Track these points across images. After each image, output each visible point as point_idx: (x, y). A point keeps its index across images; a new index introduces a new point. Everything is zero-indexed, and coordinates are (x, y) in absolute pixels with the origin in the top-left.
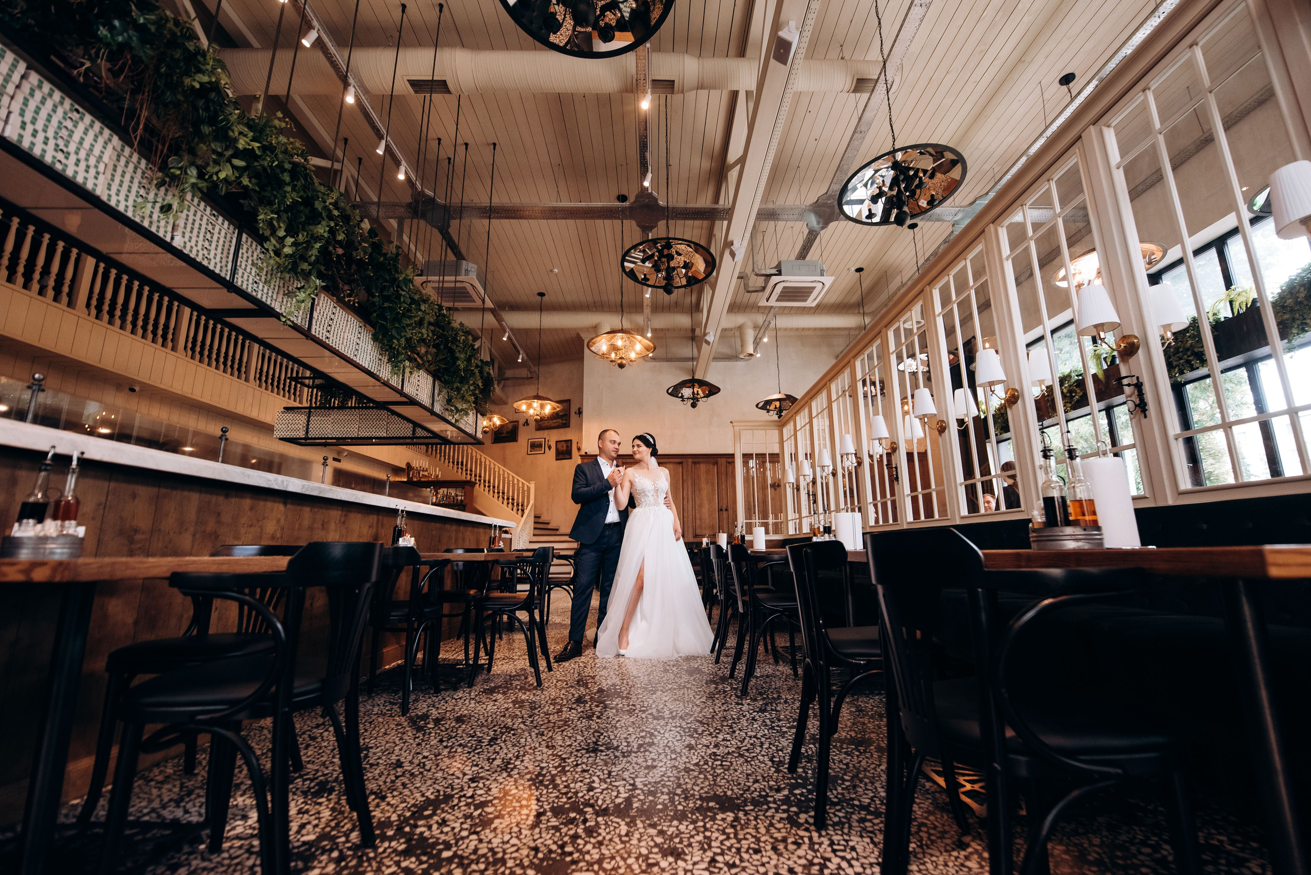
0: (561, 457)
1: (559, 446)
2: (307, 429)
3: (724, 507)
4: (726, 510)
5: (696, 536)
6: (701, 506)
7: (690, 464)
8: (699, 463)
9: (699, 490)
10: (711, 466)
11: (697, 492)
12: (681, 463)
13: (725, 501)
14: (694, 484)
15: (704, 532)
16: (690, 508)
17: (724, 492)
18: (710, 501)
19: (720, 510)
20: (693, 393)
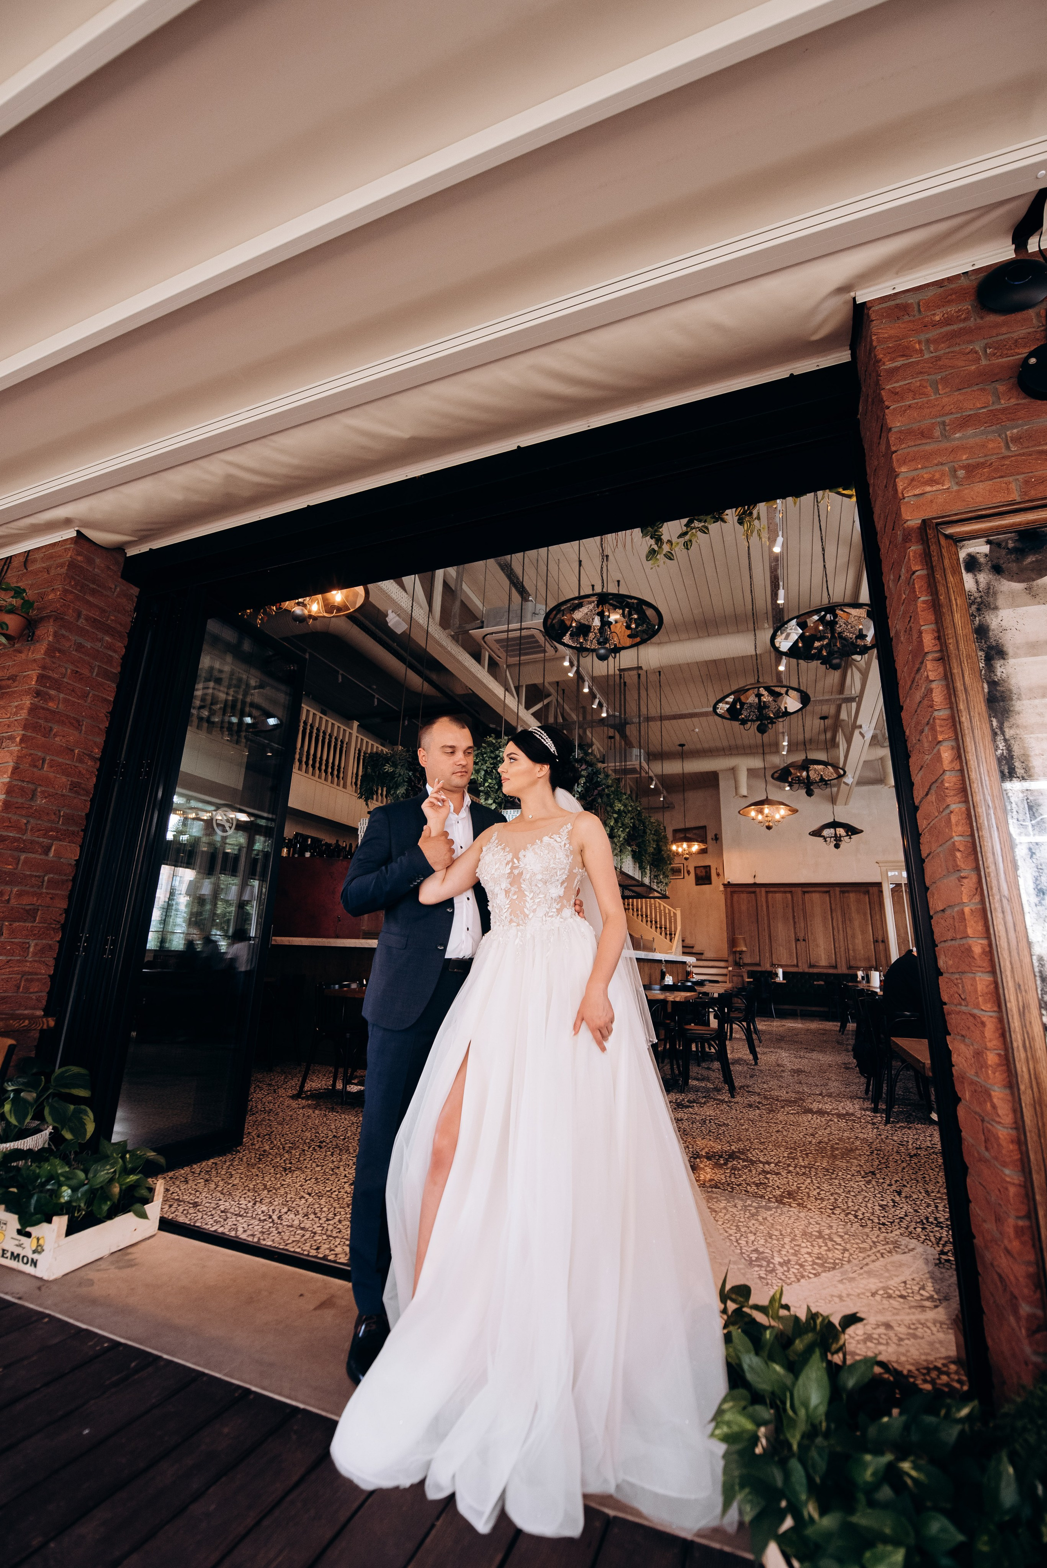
0: (700, 882)
1: (698, 872)
3: (880, 938)
4: (883, 941)
5: (850, 967)
6: (854, 936)
7: (838, 893)
8: (848, 892)
9: (850, 920)
10: (862, 896)
11: (848, 922)
13: (880, 933)
14: (844, 914)
15: (859, 964)
16: (842, 939)
17: (879, 923)
18: (863, 932)
19: (876, 941)
20: (836, 834)
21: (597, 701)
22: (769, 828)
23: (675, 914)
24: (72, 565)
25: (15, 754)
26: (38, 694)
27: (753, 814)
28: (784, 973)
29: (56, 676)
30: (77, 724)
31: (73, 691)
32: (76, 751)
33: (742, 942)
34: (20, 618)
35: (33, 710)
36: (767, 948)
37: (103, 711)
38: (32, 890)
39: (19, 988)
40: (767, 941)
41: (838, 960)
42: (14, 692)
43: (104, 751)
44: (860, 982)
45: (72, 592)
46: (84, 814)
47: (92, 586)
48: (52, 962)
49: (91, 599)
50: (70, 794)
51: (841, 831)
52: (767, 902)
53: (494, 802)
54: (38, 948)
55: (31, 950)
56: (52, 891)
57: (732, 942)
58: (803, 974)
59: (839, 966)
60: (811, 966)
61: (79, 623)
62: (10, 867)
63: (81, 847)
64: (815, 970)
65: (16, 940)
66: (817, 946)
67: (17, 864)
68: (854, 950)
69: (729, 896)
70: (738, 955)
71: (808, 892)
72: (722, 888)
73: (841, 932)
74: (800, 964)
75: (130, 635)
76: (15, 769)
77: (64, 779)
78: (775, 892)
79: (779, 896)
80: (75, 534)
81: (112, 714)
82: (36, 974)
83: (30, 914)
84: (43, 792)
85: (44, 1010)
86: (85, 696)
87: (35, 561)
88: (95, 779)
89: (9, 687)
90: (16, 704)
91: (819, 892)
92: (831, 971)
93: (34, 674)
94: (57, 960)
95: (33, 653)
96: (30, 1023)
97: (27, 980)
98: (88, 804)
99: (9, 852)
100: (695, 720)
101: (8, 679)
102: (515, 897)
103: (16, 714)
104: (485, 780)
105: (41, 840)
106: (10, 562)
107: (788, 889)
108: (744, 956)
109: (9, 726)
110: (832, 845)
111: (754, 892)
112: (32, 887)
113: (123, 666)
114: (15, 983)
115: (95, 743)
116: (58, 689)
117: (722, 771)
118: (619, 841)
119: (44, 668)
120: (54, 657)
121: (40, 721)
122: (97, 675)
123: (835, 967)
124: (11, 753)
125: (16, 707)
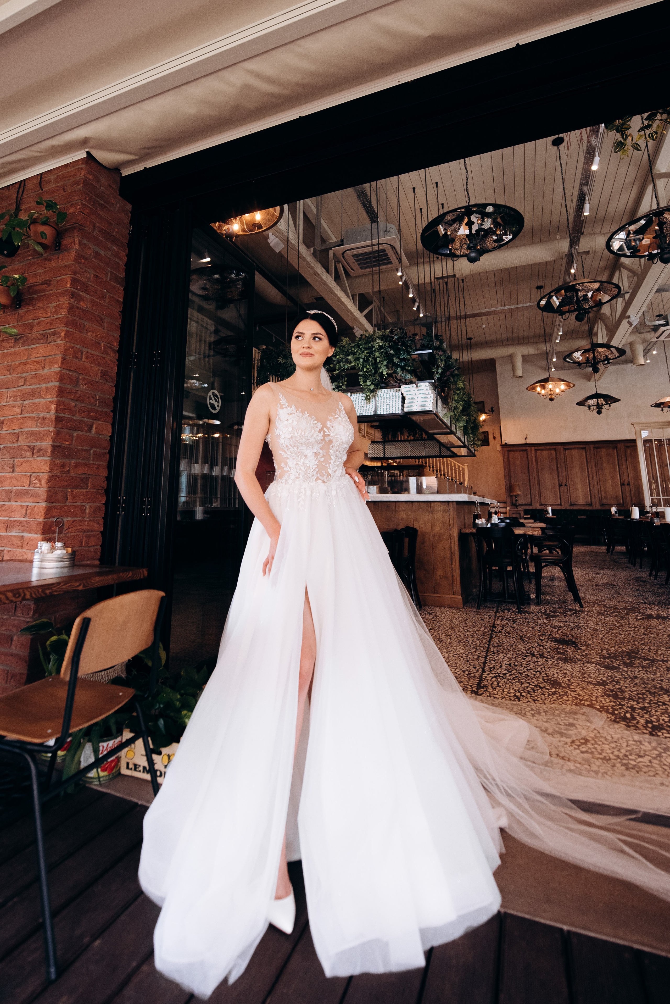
2: (384, 452)
3: (626, 482)
4: (628, 484)
5: (602, 505)
6: (605, 481)
7: (592, 448)
8: (600, 448)
9: (602, 469)
11: (600, 471)
12: (585, 448)
13: (626, 477)
14: (597, 465)
15: (612, 502)
16: (595, 484)
17: (625, 471)
18: (613, 478)
19: (622, 485)
20: (598, 403)
21: (417, 304)
22: (551, 400)
23: (463, 469)
24: (86, 182)
25: (62, 347)
26: (73, 295)
27: (538, 389)
28: (552, 510)
29: (83, 280)
30: (100, 322)
31: (96, 293)
32: (102, 344)
33: (517, 488)
34: (52, 229)
35: (71, 308)
36: (537, 492)
37: (117, 310)
38: (83, 461)
39: (82, 542)
40: (537, 486)
41: (593, 499)
42: (51, 294)
43: (121, 344)
44: (614, 515)
45: (88, 207)
46: (111, 397)
47: (100, 201)
48: (102, 521)
49: (101, 213)
50: (100, 381)
51: (601, 401)
52: (536, 457)
53: (372, 383)
54: (92, 510)
55: (87, 511)
56: (97, 463)
57: (510, 489)
58: (565, 511)
59: (593, 504)
60: (572, 505)
61: (95, 234)
62: (67, 443)
63: (113, 425)
64: (575, 508)
65: (77, 504)
66: (576, 489)
67: (72, 441)
68: (605, 492)
69: (506, 454)
70: (514, 498)
71: (568, 449)
72: (499, 448)
73: (595, 478)
74: (563, 504)
75: (130, 245)
76: (64, 359)
77: (97, 368)
78: (542, 450)
79: (545, 453)
80: (85, 155)
81: (123, 312)
82: (92, 531)
83: (84, 481)
84: (84, 379)
85: (100, 560)
86: (104, 297)
87: (49, 182)
88: (116, 368)
89: (45, 291)
90: (54, 304)
91: (578, 448)
92: (587, 508)
93: (67, 279)
94: (105, 518)
95: (62, 260)
96: (133, 574)
97: (87, 536)
98: (114, 389)
99: (66, 430)
100: (484, 318)
101: (42, 284)
102: (322, 459)
103: (56, 313)
104: (364, 367)
105: (86, 419)
106: (25, 185)
107: (552, 447)
108: (518, 498)
109: (51, 324)
110: (595, 412)
111: (526, 450)
112: (83, 459)
113: (126, 271)
114: (79, 539)
115: (114, 337)
116: (86, 292)
117: (497, 358)
118: (458, 412)
119: (75, 272)
120: (81, 263)
121: (75, 318)
122: (110, 280)
123: (591, 505)
124: (58, 346)
125: (55, 307)
